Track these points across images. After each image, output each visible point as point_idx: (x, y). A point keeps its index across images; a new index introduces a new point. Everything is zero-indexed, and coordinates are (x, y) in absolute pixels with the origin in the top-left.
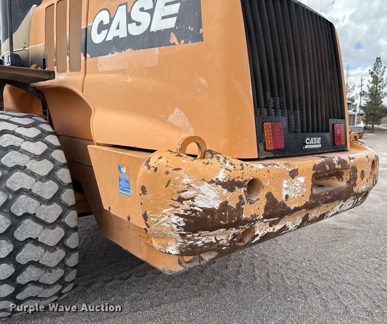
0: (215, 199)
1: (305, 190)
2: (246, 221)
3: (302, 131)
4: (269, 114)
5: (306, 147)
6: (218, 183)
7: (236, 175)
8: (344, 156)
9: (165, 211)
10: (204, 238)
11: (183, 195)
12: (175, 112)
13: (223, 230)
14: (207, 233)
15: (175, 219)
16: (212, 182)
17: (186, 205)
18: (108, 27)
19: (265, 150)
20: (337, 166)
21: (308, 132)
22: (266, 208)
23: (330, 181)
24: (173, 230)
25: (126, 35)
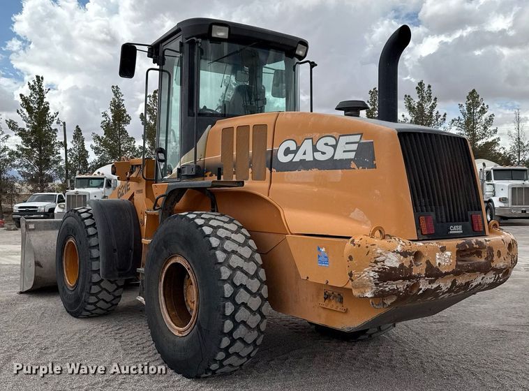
0: (396, 261)
1: (451, 261)
2: (414, 277)
3: (447, 221)
4: (422, 211)
5: (451, 232)
6: (398, 252)
7: (407, 248)
8: (481, 239)
9: (365, 269)
10: (390, 286)
11: (377, 259)
12: (356, 211)
13: (401, 281)
14: (392, 282)
15: (372, 274)
16: (394, 252)
17: (379, 265)
18: (295, 152)
19: (422, 234)
20: (475, 246)
21: (451, 221)
22: (426, 270)
23: (472, 258)
24: (370, 281)
25: (312, 159)
